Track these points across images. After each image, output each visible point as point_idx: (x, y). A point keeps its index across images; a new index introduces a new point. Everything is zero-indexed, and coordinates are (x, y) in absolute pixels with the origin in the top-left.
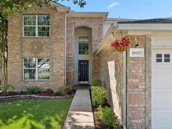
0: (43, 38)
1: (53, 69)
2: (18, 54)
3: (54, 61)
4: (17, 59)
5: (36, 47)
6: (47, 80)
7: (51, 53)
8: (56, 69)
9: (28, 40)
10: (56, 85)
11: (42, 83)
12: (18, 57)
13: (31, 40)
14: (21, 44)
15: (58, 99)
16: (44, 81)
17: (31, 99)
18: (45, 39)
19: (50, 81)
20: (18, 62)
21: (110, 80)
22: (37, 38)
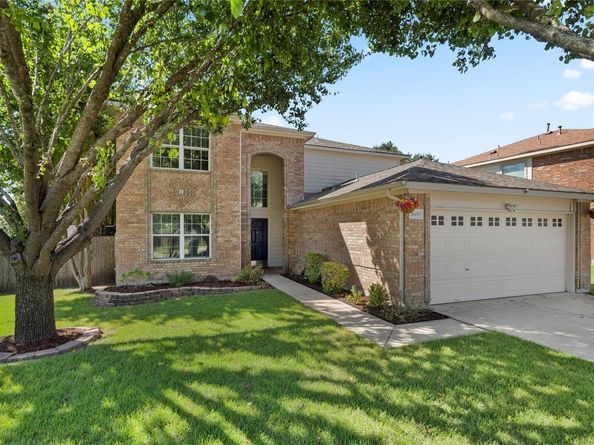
0: (196, 173)
1: (217, 237)
2: (140, 204)
3: (219, 220)
4: (136, 216)
5: (181, 192)
6: (205, 258)
7: (212, 205)
8: (223, 236)
9: (164, 175)
10: (225, 267)
11: (195, 265)
12: (140, 211)
13: (171, 176)
14: (148, 183)
15: (248, 290)
16: (199, 261)
17: (193, 294)
18: (199, 176)
19: (211, 260)
20: (139, 221)
21: (350, 252)
22: (184, 172)
